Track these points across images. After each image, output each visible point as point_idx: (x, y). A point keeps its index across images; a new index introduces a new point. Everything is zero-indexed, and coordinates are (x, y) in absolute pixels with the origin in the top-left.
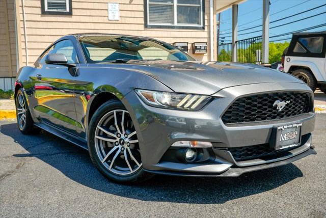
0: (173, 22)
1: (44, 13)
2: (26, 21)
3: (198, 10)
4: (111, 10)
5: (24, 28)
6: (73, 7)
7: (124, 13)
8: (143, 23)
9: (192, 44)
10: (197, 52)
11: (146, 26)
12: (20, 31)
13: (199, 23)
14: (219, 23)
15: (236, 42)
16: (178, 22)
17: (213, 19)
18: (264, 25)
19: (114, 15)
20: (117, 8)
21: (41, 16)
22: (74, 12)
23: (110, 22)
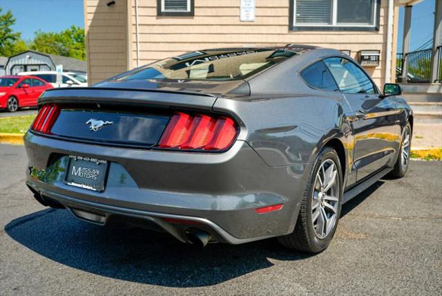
0: (329, 20)
1: (160, 14)
2: (139, 25)
3: (371, 2)
4: (244, 8)
5: (136, 33)
6: (196, 5)
7: (261, 12)
8: (287, 23)
9: (358, 52)
10: (364, 64)
11: (291, 28)
12: (132, 38)
13: (371, 22)
15: (438, 47)
16: (339, 20)
17: (394, 15)
19: (248, 14)
20: (253, 4)
21: (157, 19)
22: (197, 11)
23: (242, 23)
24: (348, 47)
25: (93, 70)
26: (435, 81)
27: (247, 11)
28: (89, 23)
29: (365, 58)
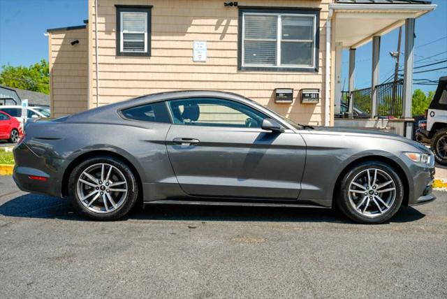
0: (275, 63)
1: (119, 54)
2: (100, 63)
5: (96, 71)
6: (152, 47)
7: (212, 54)
8: (236, 64)
9: (300, 91)
10: (305, 101)
11: (240, 68)
12: (92, 76)
13: (310, 64)
14: (398, 54)
15: (376, 87)
16: (282, 62)
17: (331, 58)
19: (201, 55)
20: (205, 47)
21: (116, 58)
22: (153, 52)
23: (195, 63)
24: (291, 86)
26: (375, 117)
27: (199, 52)
28: (53, 60)
29: (306, 95)
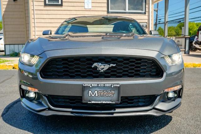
0: (125, 9)
1: (46, 5)
2: (35, 10)
3: (142, 2)
4: (86, 3)
5: (34, 14)
6: (63, 1)
7: (94, 5)
8: (106, 10)
11: (108, 12)
12: (32, 16)
13: (142, 10)
14: (157, 10)
15: (167, 22)
16: (129, 9)
17: (152, 7)
18: (185, 11)
19: (88, 5)
20: (90, 1)
21: (44, 7)
22: (64, 4)
23: (86, 10)
25: (7, 33)
27: (88, 4)
28: (4, 10)
